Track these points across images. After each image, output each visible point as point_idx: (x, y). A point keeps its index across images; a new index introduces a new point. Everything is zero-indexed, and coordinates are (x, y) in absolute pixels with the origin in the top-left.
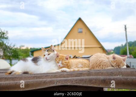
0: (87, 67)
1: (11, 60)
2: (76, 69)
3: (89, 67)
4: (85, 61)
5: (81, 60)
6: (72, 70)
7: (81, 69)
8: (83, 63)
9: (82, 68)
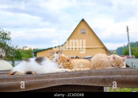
0: (88, 67)
1: (13, 61)
2: (78, 69)
3: (90, 67)
4: (87, 61)
5: (83, 60)
6: (73, 70)
7: (82, 69)
8: (85, 63)
9: (84, 68)
